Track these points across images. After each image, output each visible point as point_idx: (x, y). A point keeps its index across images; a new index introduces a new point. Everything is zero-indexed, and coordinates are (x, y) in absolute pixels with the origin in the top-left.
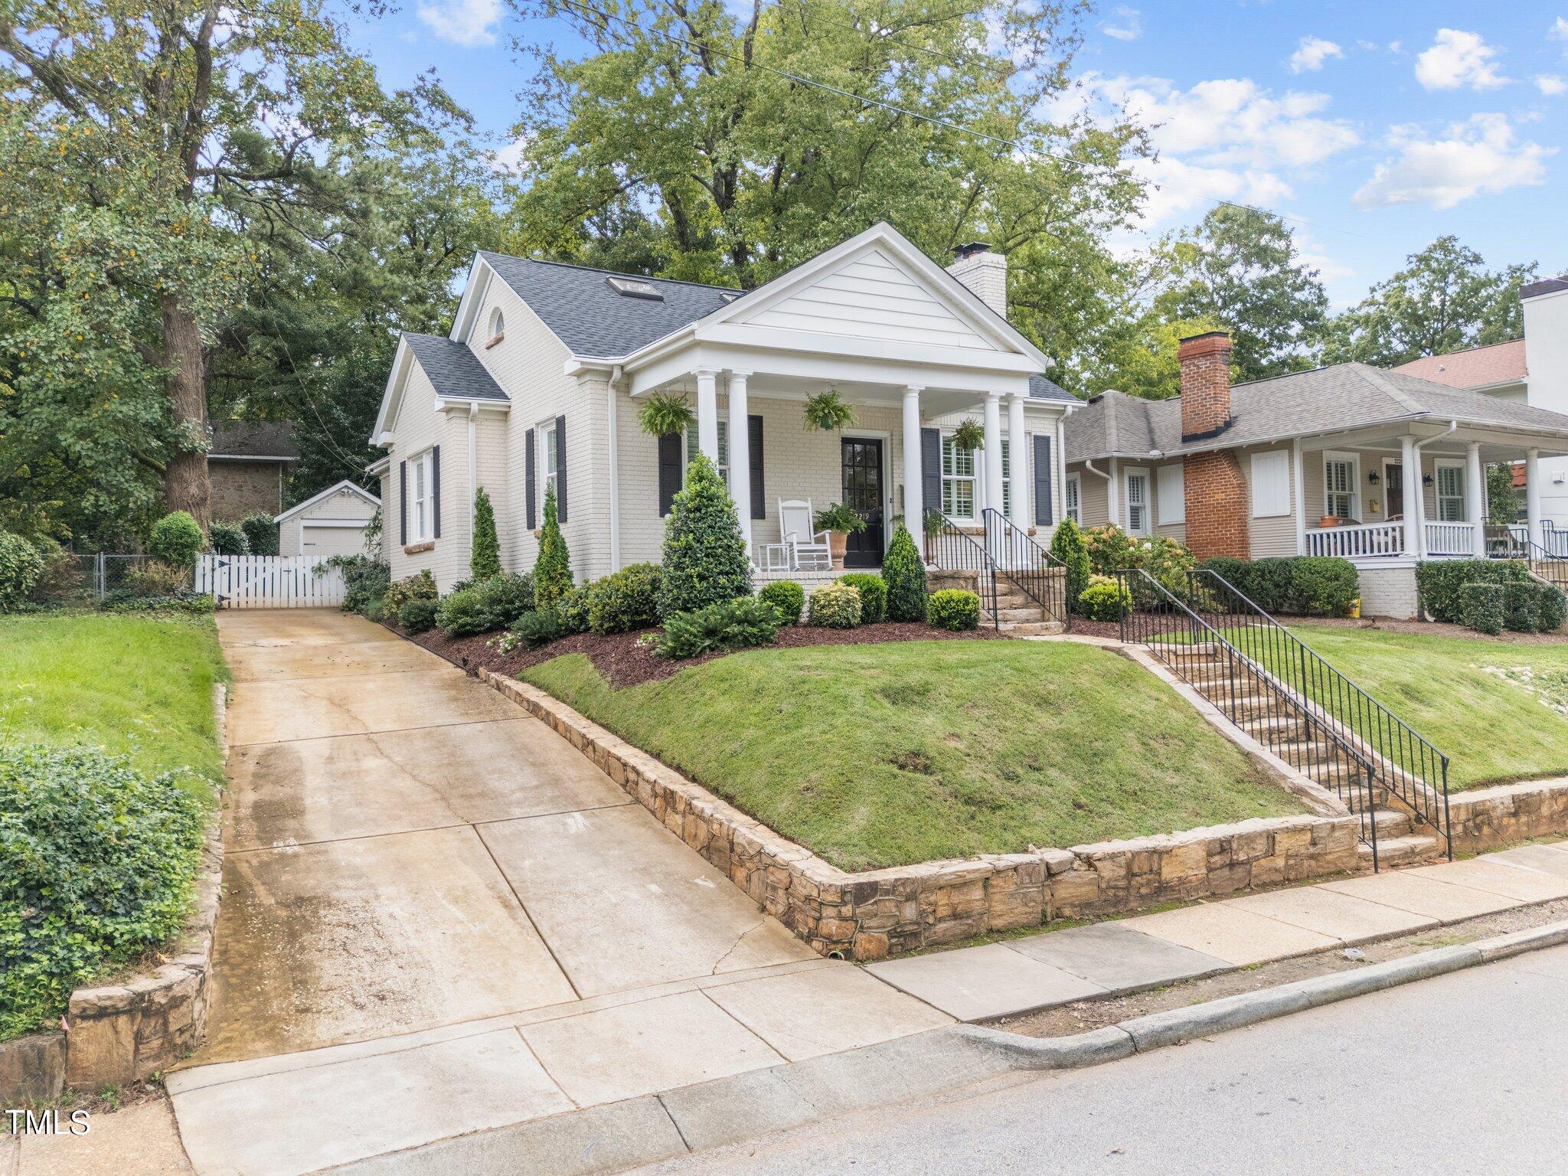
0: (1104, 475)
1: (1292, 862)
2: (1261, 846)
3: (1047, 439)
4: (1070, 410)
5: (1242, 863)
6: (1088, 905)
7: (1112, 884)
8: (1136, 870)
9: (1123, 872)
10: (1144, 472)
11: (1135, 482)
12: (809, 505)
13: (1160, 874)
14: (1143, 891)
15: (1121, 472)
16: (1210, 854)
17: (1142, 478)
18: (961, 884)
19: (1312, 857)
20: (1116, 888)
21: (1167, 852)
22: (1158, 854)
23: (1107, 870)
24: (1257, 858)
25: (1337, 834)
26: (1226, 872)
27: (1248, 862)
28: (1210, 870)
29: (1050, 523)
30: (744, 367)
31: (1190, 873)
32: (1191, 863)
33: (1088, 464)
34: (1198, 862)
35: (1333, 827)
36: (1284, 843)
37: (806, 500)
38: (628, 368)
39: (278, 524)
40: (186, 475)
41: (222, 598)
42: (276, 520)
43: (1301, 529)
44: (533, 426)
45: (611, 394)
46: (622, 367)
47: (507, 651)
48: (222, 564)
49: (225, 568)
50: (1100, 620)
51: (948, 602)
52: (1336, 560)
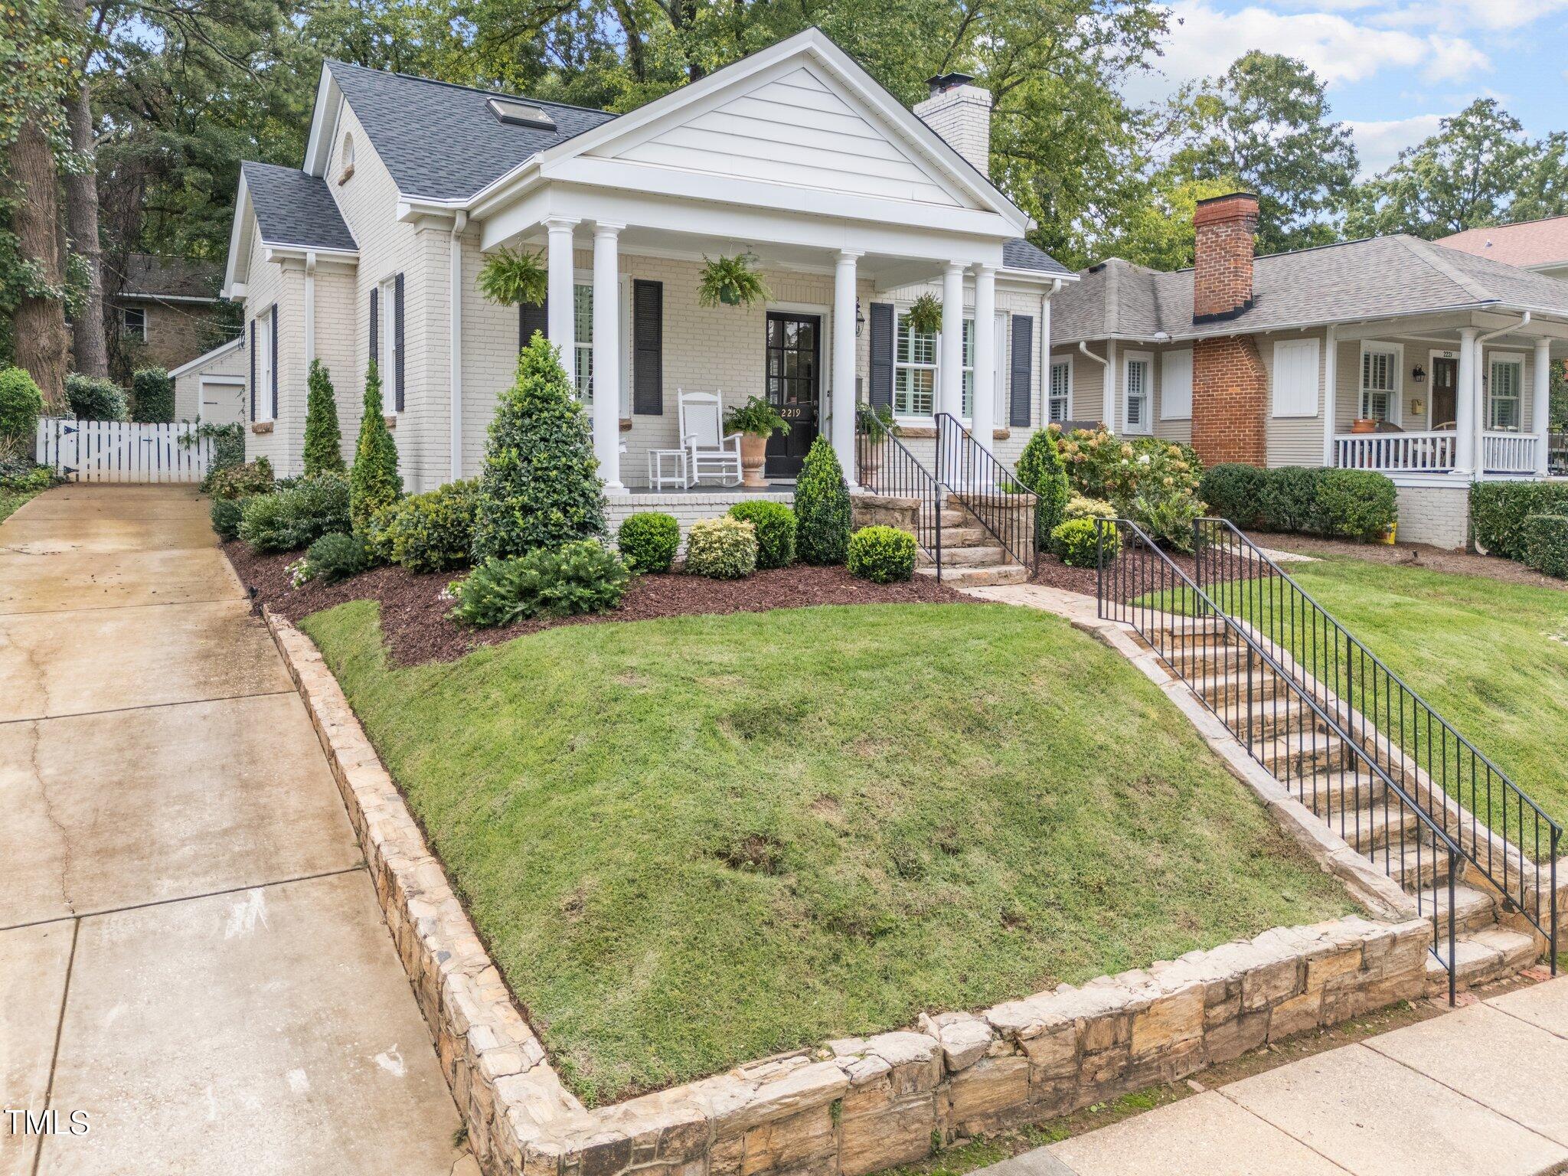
0: (1101, 360)
1: (1331, 999)
2: (1287, 981)
3: (1029, 320)
4: (1058, 285)
5: (1258, 1011)
6: (1012, 1112)
7: (1051, 1073)
8: (1091, 1045)
9: (1070, 1052)
10: (1147, 357)
11: (1136, 369)
12: (718, 398)
13: (1129, 1047)
14: (1102, 1076)
15: (1120, 356)
16: (1209, 1005)
17: (1145, 364)
18: (790, 1116)
19: (1361, 987)
20: (1059, 1078)
21: (1142, 1012)
22: (1127, 1015)
23: (1044, 1054)
24: (1280, 1001)
25: (1399, 950)
26: (1232, 1027)
27: (1267, 1008)
28: (1208, 1028)
29: (1026, 423)
30: (612, 218)
31: (1178, 1037)
32: (1179, 1022)
33: (1082, 346)
34: (1189, 1019)
35: (1394, 940)
36: (1320, 974)
37: (714, 392)
38: (475, 214)
39: (173, 379)
40: (36, 324)
41: (68, 470)
42: (170, 375)
43: (1329, 434)
44: (377, 285)
45: (455, 248)
46: (468, 213)
47: (301, 584)
48: (68, 430)
49: (73, 435)
50: (1076, 565)
51: (873, 546)
52: (1372, 475)
